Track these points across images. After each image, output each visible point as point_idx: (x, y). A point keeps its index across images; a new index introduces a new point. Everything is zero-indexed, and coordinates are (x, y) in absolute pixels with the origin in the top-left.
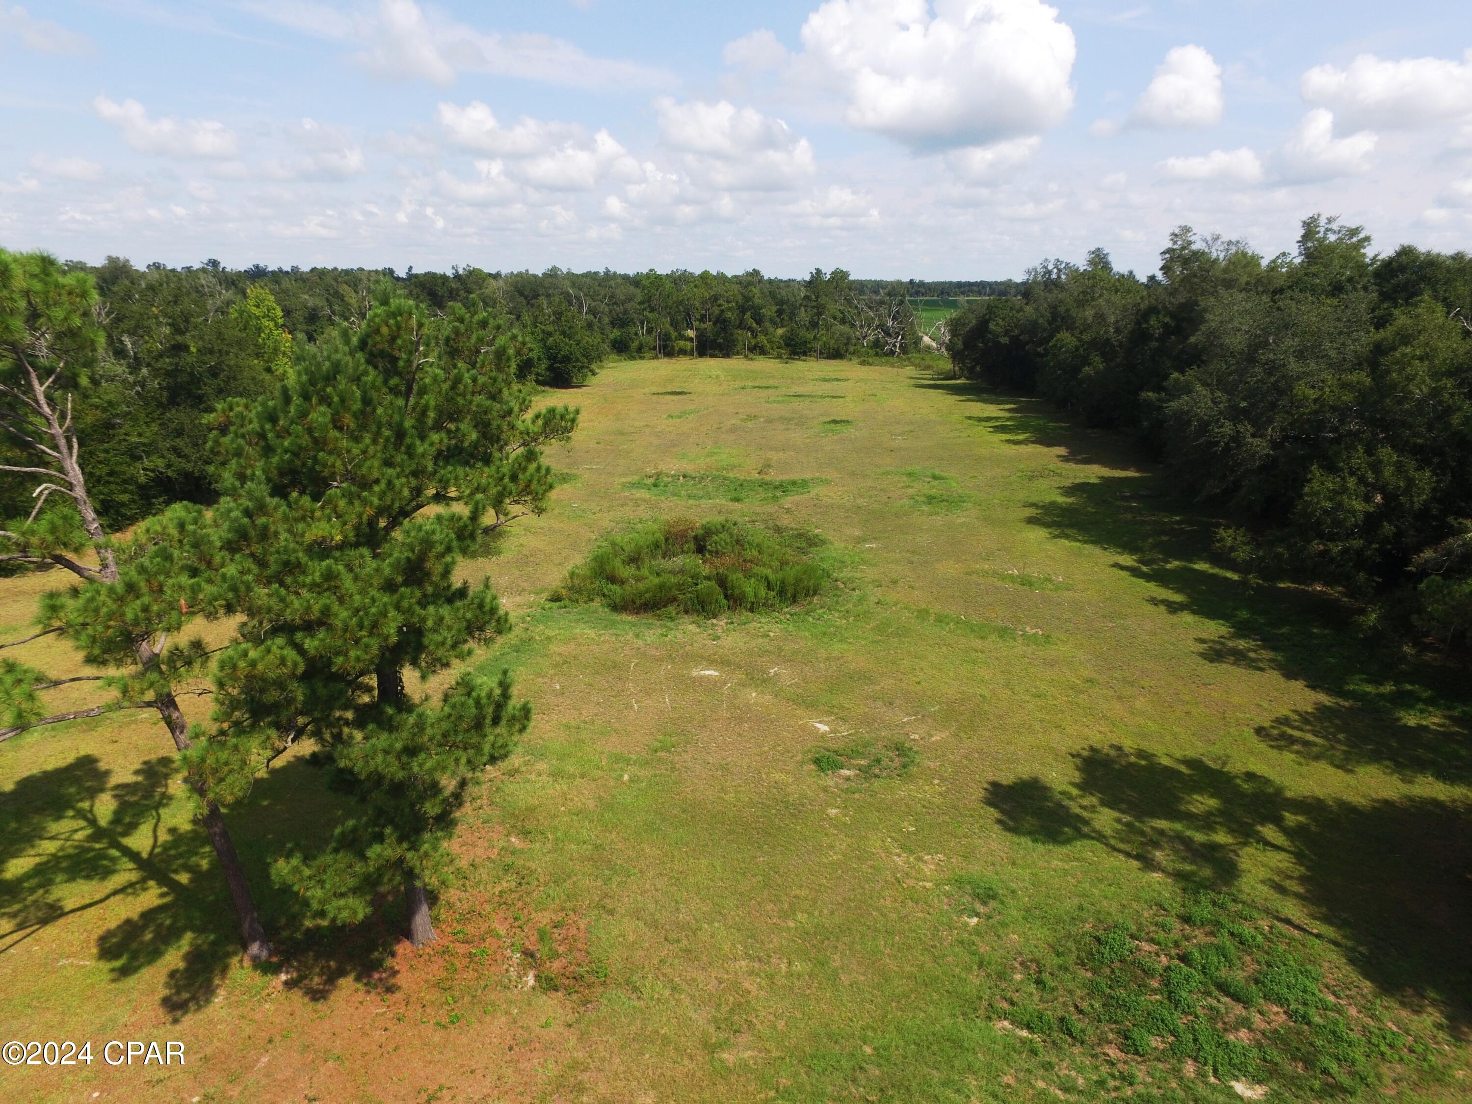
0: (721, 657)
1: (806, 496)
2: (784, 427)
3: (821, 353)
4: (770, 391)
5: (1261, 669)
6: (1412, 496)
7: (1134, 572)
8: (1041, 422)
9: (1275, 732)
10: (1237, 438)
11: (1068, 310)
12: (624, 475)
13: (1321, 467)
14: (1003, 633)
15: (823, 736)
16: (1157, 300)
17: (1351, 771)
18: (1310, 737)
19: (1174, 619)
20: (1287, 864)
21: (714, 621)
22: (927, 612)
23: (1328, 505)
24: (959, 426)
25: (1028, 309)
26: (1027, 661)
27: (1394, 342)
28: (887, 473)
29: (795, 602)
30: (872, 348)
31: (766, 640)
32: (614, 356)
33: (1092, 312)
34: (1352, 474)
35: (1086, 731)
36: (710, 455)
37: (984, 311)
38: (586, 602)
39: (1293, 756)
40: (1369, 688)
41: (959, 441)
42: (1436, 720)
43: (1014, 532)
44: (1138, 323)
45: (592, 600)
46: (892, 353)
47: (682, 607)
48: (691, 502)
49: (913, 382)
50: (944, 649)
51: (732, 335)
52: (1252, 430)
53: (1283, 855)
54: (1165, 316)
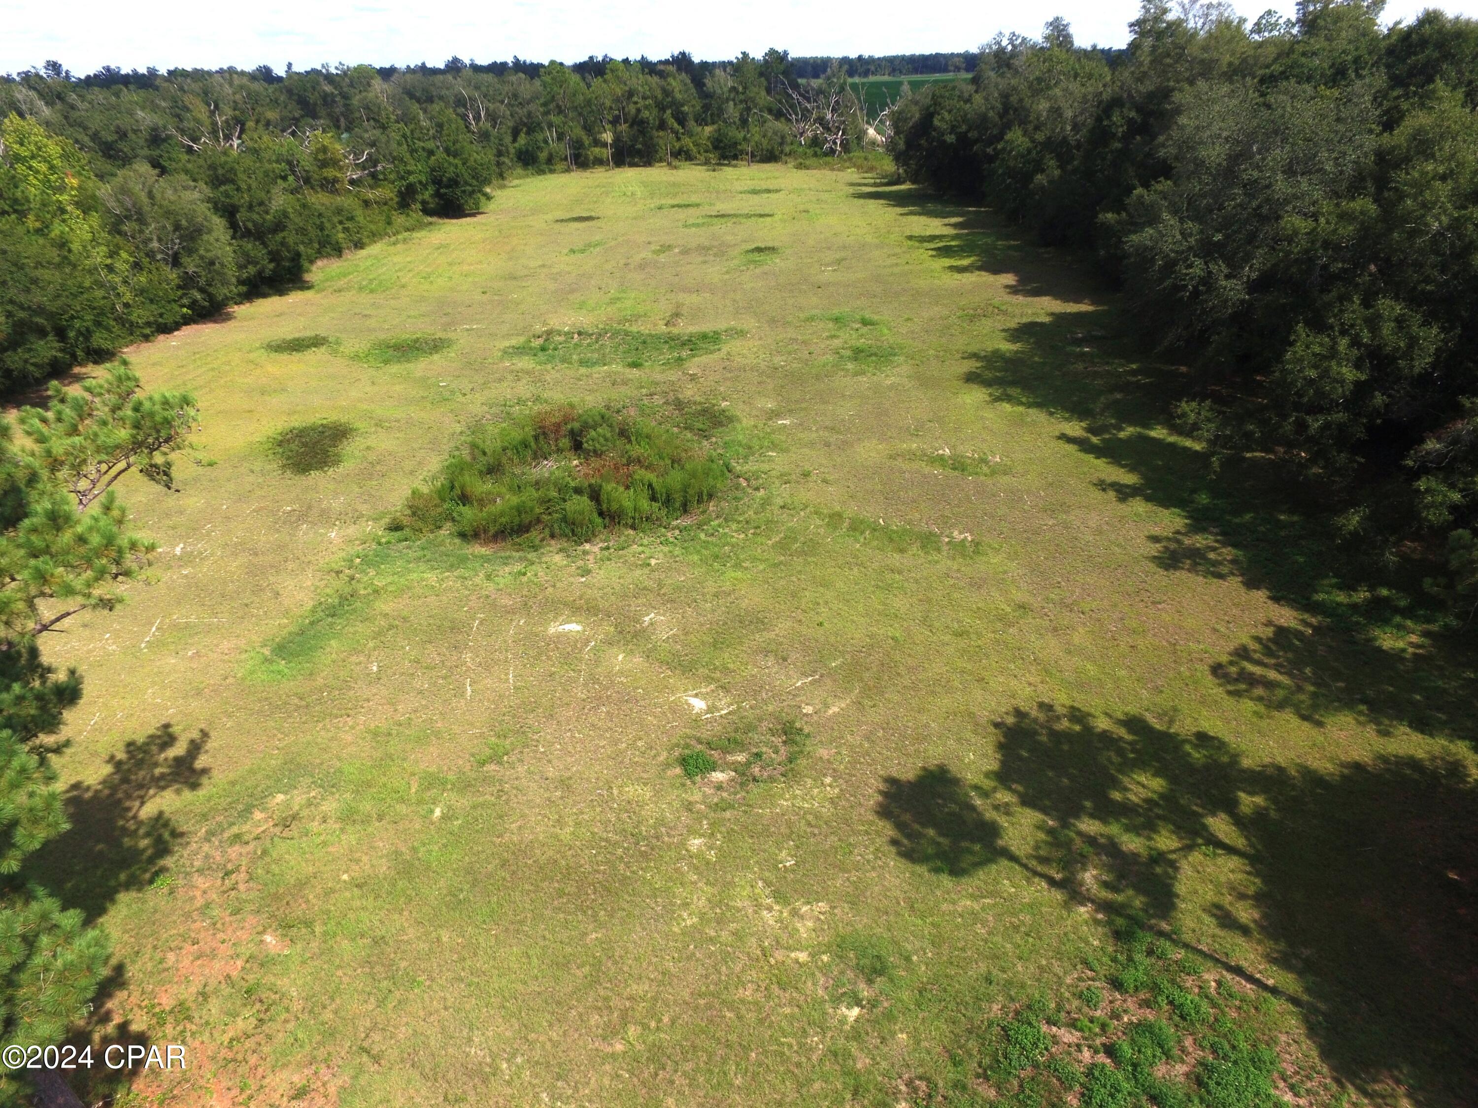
0: (587, 602)
1: (716, 356)
2: (701, 259)
3: (753, 156)
4: (691, 211)
5: (1221, 576)
6: (1412, 359)
7: (1083, 445)
8: (989, 241)
9: (1233, 669)
10: (1207, 281)
11: (1021, 100)
12: (507, 336)
13: (1307, 323)
14: (928, 541)
15: (696, 721)
16: (1121, 88)
17: (1320, 724)
18: (1273, 675)
19: (1124, 509)
20: (1240, 876)
21: (587, 546)
22: (839, 515)
23: (1313, 374)
24: (898, 250)
25: (978, 99)
26: (952, 582)
27: (1408, 150)
28: (811, 319)
29: (685, 511)
30: (810, 146)
31: (646, 571)
32: (519, 171)
33: (1048, 105)
34: (1343, 333)
35: (1013, 683)
36: (613, 301)
37: (928, 101)
38: (432, 532)
39: (1250, 704)
40: (1341, 597)
41: (896, 270)
42: (1414, 638)
43: (949, 394)
44: (1099, 119)
45: (440, 527)
46: (832, 151)
47: (547, 531)
48: (583, 370)
49: (851, 190)
50: (856, 569)
51: (651, 138)
52: (1226, 271)
53: (1234, 862)
54: (1130, 110)
